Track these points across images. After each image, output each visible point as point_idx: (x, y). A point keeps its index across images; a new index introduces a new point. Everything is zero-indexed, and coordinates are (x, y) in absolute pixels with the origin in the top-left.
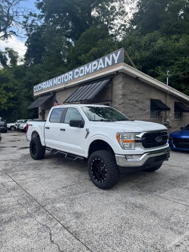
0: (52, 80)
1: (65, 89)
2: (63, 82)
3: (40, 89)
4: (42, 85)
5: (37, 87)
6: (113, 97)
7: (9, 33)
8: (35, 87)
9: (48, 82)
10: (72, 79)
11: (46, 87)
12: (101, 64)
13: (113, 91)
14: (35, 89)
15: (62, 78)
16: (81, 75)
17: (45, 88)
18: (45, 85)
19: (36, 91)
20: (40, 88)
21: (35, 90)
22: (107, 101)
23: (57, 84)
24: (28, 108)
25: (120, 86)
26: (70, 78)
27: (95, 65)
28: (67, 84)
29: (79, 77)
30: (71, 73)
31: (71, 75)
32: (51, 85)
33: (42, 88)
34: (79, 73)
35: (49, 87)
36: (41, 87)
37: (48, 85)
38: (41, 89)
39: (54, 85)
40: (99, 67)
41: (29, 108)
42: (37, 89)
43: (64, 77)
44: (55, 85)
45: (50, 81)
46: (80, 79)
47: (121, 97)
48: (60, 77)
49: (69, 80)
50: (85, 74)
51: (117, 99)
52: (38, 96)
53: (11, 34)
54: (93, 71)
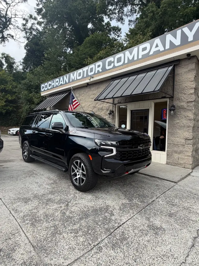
0: (68, 76)
1: (88, 85)
2: (85, 76)
3: (49, 88)
4: (53, 82)
5: (46, 86)
6: (175, 93)
7: (7, 36)
8: (43, 85)
9: (61, 79)
10: (101, 71)
11: (59, 84)
12: (157, 46)
13: (175, 83)
14: (43, 87)
15: (84, 72)
16: (116, 65)
17: (57, 85)
18: (57, 82)
19: (45, 90)
20: (49, 86)
21: (43, 89)
22: (164, 97)
23: (75, 79)
24: (35, 109)
25: (192, 76)
26: (98, 71)
27: (144, 49)
28: (93, 78)
29: (114, 67)
30: (100, 63)
31: (99, 66)
32: (67, 82)
33: (53, 85)
34: (114, 62)
35: (63, 84)
36: (51, 85)
37: (61, 81)
38: (52, 87)
39: (71, 81)
40: (154, 49)
41: (38, 109)
42: (46, 87)
43: (87, 71)
44: (73, 81)
45: (65, 77)
46: (115, 69)
47: (193, 91)
48: (80, 71)
49: (96, 72)
50: (126, 62)
51: (185, 94)
52: (46, 97)
53: (9, 37)
54: (140, 57)
